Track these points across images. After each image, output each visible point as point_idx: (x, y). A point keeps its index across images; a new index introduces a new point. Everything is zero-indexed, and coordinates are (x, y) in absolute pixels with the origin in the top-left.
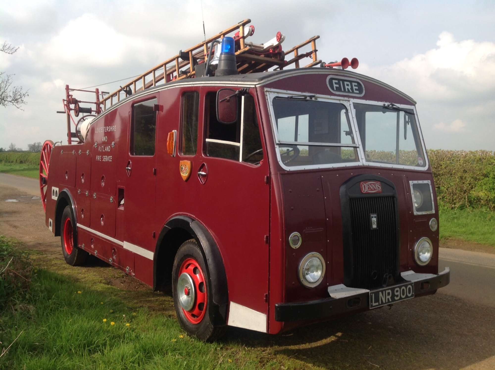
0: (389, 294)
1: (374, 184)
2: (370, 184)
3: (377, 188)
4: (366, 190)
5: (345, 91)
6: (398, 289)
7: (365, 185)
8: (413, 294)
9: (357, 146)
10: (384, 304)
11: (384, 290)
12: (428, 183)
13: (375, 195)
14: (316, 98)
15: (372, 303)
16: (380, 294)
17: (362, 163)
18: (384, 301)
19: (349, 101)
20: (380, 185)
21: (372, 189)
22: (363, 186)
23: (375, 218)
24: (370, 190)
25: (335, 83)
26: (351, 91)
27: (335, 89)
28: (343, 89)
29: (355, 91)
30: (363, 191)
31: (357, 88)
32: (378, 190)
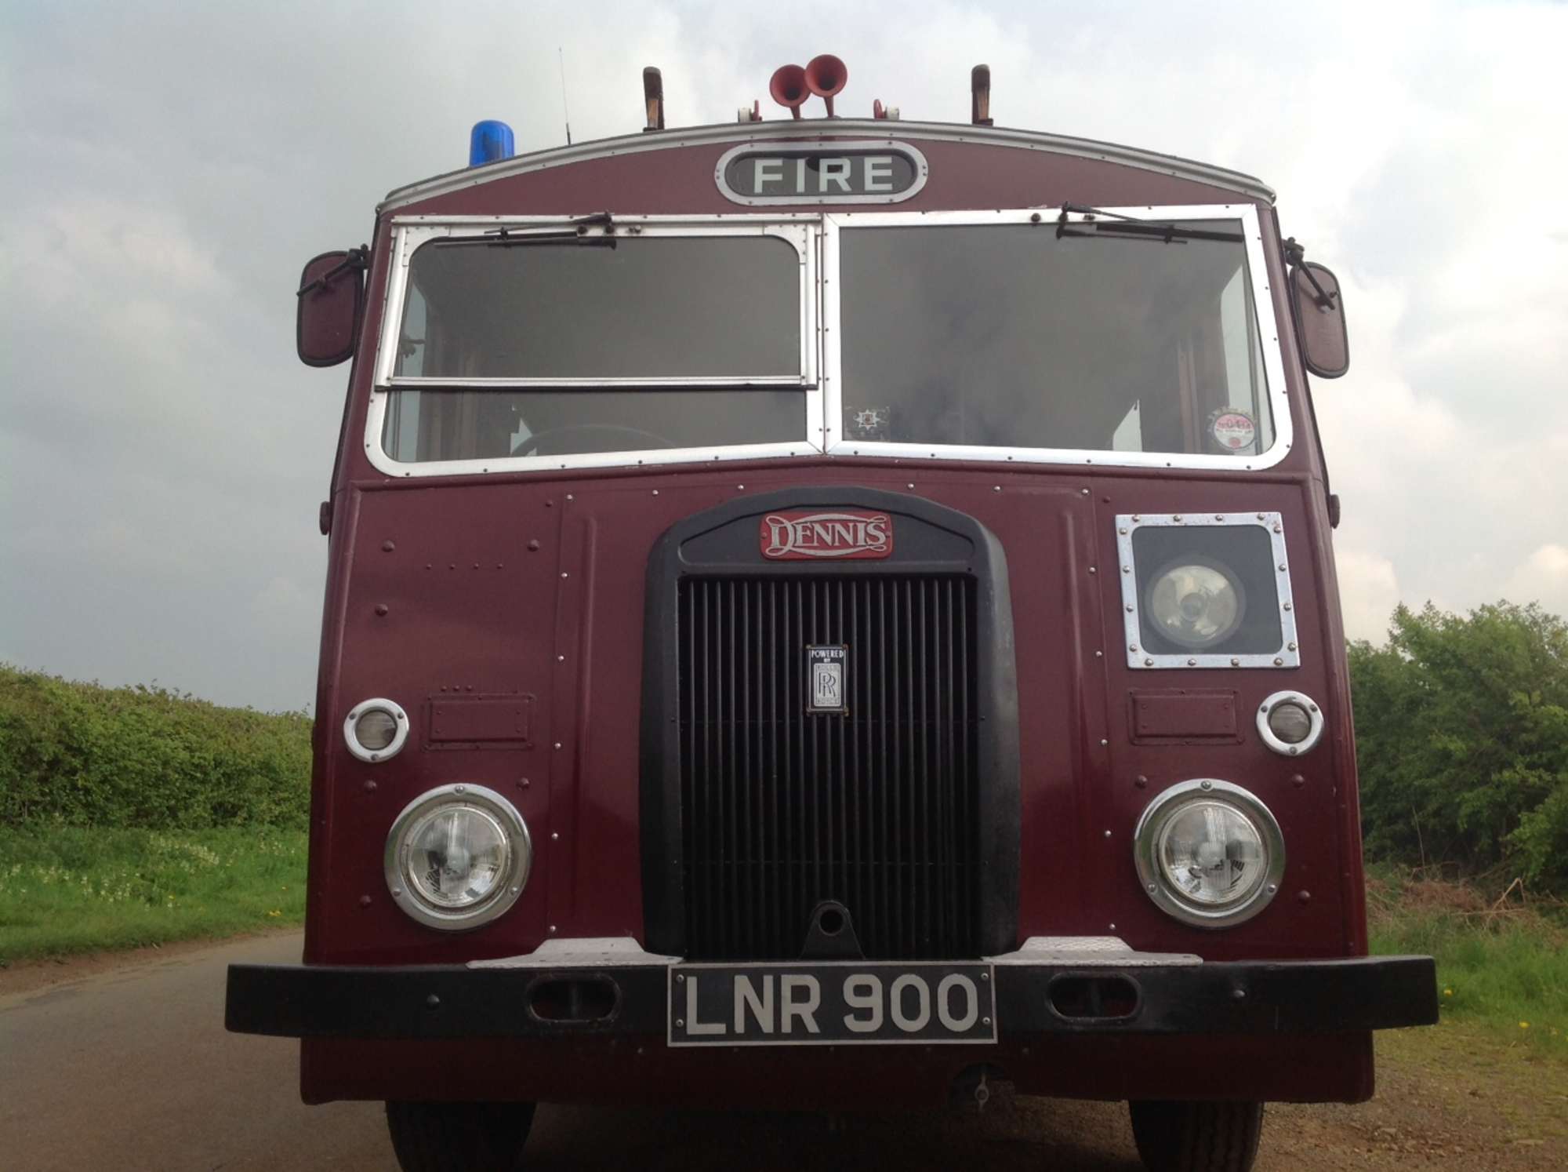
1: (845, 523)
2: (823, 523)
3: (861, 535)
4: (789, 547)
6: (874, 981)
7: (788, 525)
8: (982, 1023)
9: (804, 383)
10: (768, 1037)
11: (769, 971)
12: (1262, 523)
13: (848, 568)
14: (638, 227)
15: (685, 1018)
16: (742, 987)
17: (815, 447)
18: (767, 1025)
19: (819, 223)
20: (883, 526)
21: (830, 544)
22: (777, 531)
23: (838, 665)
24: (815, 544)
25: (767, 170)
26: (846, 187)
27: (758, 188)
28: (801, 186)
29: (869, 185)
30: (770, 551)
31: (888, 173)
32: (865, 546)
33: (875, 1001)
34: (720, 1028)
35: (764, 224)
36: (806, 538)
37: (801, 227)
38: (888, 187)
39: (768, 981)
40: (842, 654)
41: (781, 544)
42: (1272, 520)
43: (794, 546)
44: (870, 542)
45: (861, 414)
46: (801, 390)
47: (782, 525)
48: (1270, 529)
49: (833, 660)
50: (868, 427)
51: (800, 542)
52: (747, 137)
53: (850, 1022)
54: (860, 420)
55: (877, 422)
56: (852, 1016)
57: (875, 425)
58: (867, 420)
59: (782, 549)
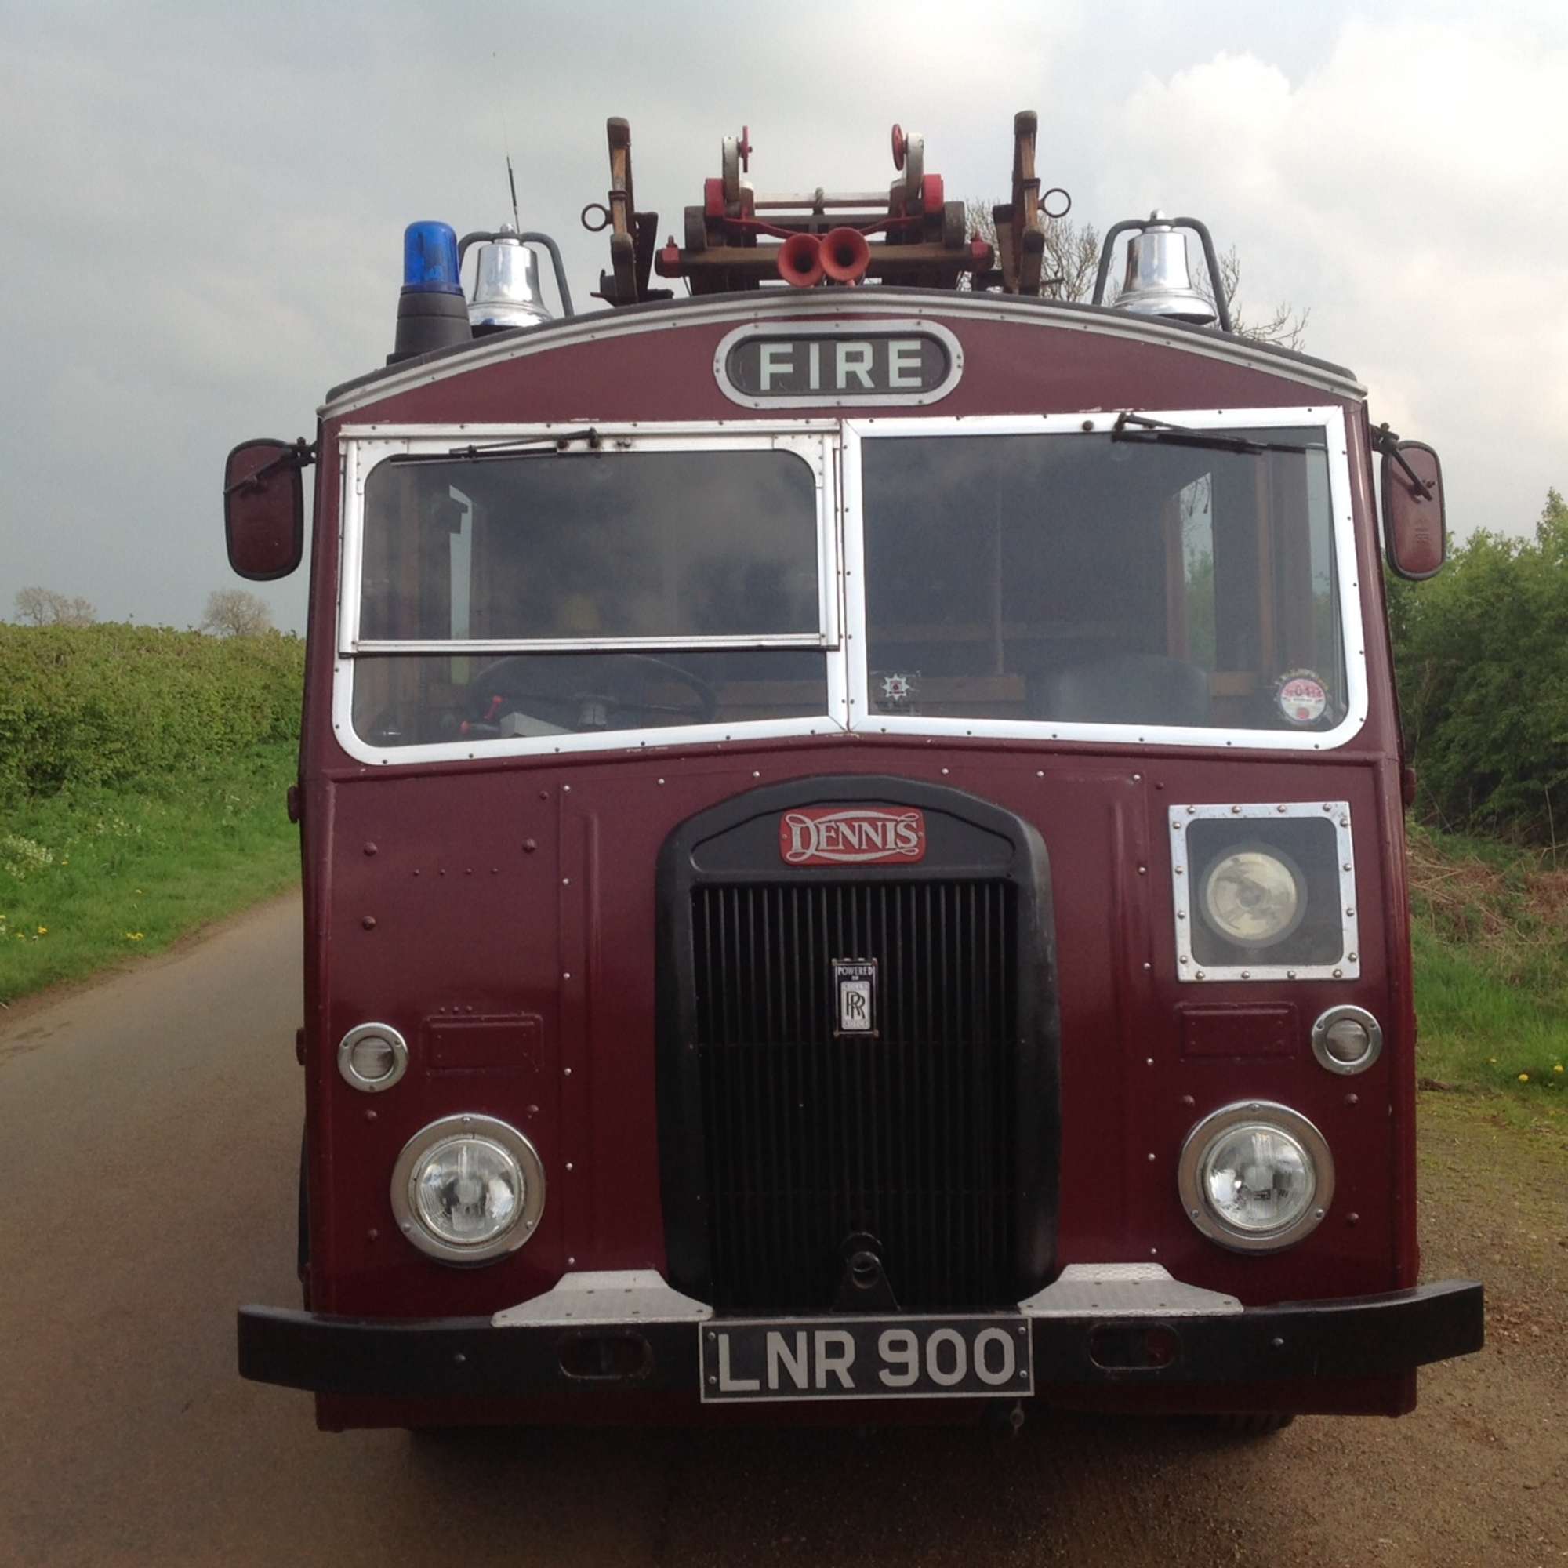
0: (835, 1350)
1: (872, 822)
4: (811, 851)
5: (828, 385)
6: (909, 1336)
7: (810, 824)
8: (1019, 1376)
9: (824, 643)
10: (803, 1392)
11: (802, 1327)
12: (1327, 815)
13: (877, 875)
14: (628, 441)
15: (717, 1375)
16: (775, 1344)
17: (837, 723)
18: (801, 1380)
19: (838, 433)
20: (914, 825)
21: (857, 847)
22: (798, 832)
23: (867, 984)
24: (841, 847)
25: (775, 359)
26: (867, 382)
27: (765, 384)
28: (815, 382)
29: (895, 380)
30: (791, 856)
31: (916, 363)
32: (894, 849)
33: (911, 1356)
34: (754, 1385)
35: (773, 434)
36: (831, 841)
37: (816, 438)
38: (916, 382)
39: (802, 1338)
40: (872, 971)
41: (803, 848)
42: (1339, 811)
43: (817, 850)
44: (900, 844)
45: (888, 680)
46: (821, 651)
47: (804, 825)
48: (1336, 822)
49: (862, 978)
50: (896, 696)
51: (823, 845)
52: (751, 315)
53: (885, 1376)
54: (888, 687)
55: (907, 691)
56: (887, 1371)
57: (905, 695)
58: (896, 687)
59: (804, 853)
